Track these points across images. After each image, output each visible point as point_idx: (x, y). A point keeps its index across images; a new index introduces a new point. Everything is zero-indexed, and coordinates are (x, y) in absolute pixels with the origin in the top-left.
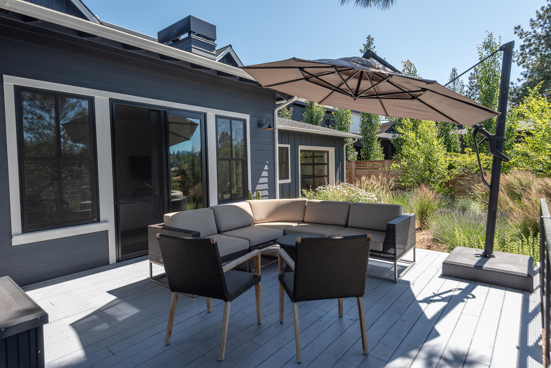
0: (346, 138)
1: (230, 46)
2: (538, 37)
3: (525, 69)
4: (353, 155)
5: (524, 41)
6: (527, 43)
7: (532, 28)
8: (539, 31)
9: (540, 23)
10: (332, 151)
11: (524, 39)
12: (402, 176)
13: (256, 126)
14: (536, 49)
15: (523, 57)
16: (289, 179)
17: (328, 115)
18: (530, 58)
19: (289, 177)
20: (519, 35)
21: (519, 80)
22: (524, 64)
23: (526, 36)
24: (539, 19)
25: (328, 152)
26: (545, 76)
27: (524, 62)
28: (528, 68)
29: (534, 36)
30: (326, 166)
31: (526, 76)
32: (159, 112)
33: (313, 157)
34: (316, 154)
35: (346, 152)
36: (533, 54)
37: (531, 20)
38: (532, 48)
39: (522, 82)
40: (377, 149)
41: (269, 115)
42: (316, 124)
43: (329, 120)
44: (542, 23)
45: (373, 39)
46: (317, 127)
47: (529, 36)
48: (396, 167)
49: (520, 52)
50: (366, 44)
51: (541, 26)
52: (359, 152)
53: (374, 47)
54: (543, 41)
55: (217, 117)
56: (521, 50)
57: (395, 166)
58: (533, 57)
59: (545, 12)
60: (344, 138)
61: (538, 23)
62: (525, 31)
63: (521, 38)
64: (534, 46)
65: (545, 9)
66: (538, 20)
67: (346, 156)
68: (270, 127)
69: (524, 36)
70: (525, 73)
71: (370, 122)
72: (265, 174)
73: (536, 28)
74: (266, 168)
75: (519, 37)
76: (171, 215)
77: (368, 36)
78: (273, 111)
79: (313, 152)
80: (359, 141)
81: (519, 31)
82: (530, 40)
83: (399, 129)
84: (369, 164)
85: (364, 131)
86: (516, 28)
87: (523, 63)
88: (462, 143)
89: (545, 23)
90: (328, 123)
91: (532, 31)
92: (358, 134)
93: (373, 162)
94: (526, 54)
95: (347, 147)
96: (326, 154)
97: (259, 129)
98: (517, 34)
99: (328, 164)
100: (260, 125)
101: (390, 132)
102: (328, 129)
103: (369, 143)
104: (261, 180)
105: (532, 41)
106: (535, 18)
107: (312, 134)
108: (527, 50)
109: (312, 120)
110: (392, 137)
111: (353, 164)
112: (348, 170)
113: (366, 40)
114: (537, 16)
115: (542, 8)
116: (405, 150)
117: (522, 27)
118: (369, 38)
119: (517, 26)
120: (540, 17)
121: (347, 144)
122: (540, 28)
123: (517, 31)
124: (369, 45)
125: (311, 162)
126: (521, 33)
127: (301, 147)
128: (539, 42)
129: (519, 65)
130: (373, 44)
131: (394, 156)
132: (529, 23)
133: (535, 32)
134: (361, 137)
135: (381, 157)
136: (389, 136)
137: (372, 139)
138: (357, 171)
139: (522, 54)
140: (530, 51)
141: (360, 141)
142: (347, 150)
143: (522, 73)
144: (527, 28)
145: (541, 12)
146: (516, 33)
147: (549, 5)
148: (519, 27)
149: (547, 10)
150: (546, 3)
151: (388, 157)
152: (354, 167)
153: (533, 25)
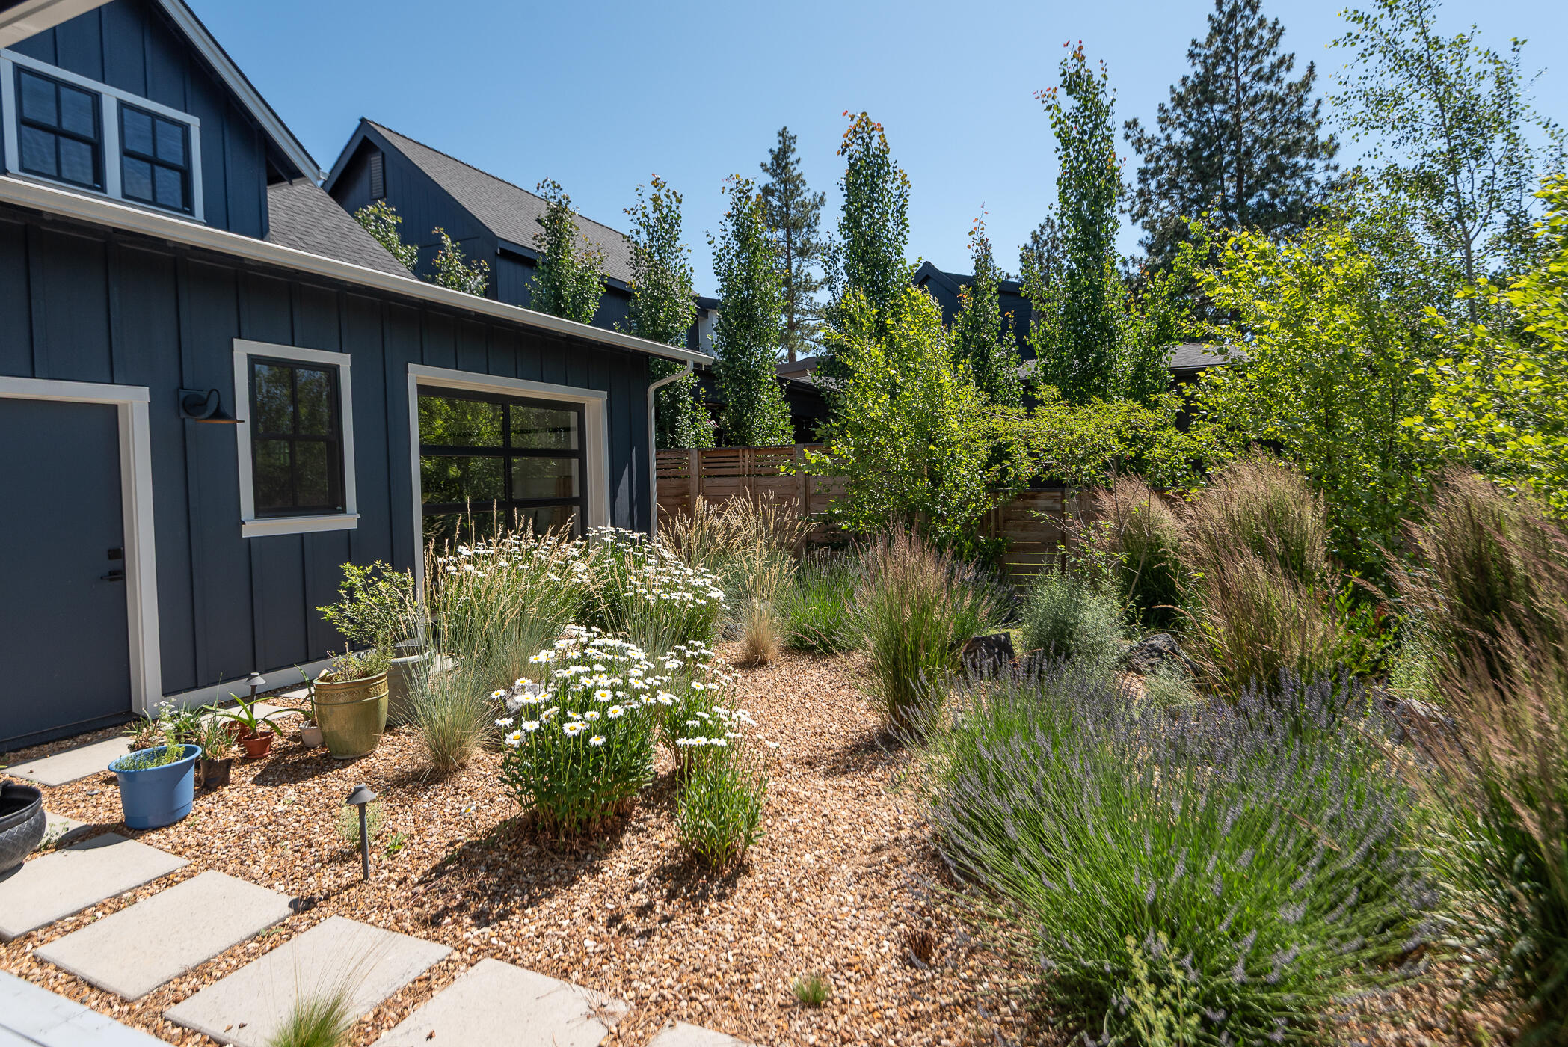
2: (1176, 152)
3: (1149, 234)
5: (1146, 159)
6: (1151, 165)
7: (1163, 130)
8: (1177, 136)
9: (1179, 117)
10: (595, 403)
11: (1144, 155)
14: (1173, 183)
15: (1144, 202)
16: (344, 511)
18: (1158, 204)
19: (344, 505)
20: (1133, 143)
22: (1146, 219)
23: (1150, 148)
24: (1177, 106)
25: (580, 409)
27: (1145, 213)
28: (1154, 229)
29: (1167, 149)
31: (1148, 250)
36: (1165, 195)
37: (1161, 108)
38: (1163, 178)
40: (773, 411)
44: (1183, 118)
45: (794, 139)
47: (1155, 148)
48: (818, 464)
49: (1136, 187)
50: (776, 150)
51: (1181, 125)
52: (717, 421)
53: (798, 161)
54: (1185, 164)
56: (1139, 181)
57: (813, 461)
58: (1164, 204)
59: (1188, 92)
61: (1173, 116)
62: (1148, 134)
63: (1139, 151)
64: (1166, 173)
65: (1189, 83)
66: (1174, 109)
67: (663, 429)
69: (1145, 146)
70: (1148, 243)
73: (1169, 130)
75: (1133, 150)
77: (781, 129)
79: (503, 401)
81: (1134, 134)
82: (1158, 159)
84: (745, 459)
86: (1128, 125)
87: (1142, 216)
89: (1189, 119)
91: (1162, 136)
93: (757, 450)
94: (1150, 194)
98: (1130, 140)
99: (579, 454)
105: (1163, 161)
106: (1169, 106)
108: (1153, 184)
111: (694, 460)
112: (677, 482)
113: (777, 138)
114: (1173, 99)
115: (1185, 80)
117: (1141, 124)
118: (783, 133)
119: (1130, 119)
120: (1179, 102)
121: (655, 385)
122: (1179, 131)
123: (1130, 133)
124: (785, 153)
126: (1139, 140)
127: (418, 374)
128: (1179, 164)
129: (1134, 221)
130: (793, 151)
131: (818, 426)
132: (1156, 114)
133: (1168, 138)
134: (705, 358)
135: (783, 435)
139: (1141, 193)
140: (1159, 186)
144: (1151, 128)
145: (1182, 91)
146: (1127, 137)
147: (1197, 75)
148: (1135, 123)
149: (1194, 86)
150: (1192, 70)
151: (804, 436)
152: (694, 471)
153: (1162, 121)
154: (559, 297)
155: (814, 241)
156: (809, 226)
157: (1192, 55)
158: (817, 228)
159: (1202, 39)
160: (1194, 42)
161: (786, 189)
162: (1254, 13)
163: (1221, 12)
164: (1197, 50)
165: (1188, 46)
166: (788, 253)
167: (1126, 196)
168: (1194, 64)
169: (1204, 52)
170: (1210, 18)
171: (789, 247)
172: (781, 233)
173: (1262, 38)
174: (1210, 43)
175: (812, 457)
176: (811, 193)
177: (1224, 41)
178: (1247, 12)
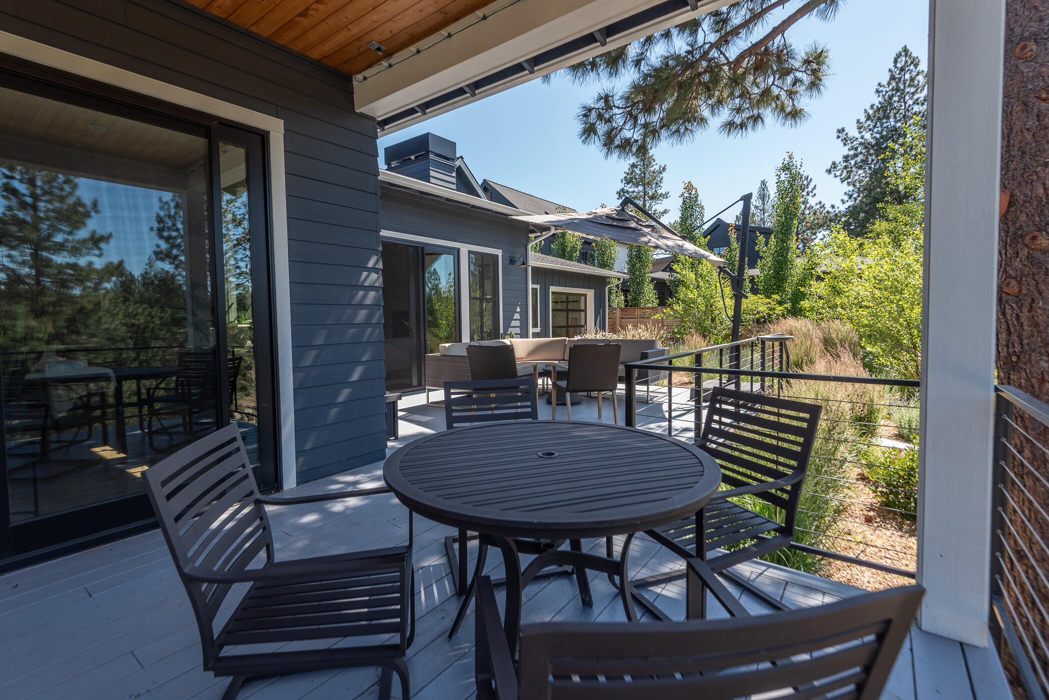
0: (609, 277)
1: (462, 157)
2: (866, 145)
3: (851, 188)
4: (618, 300)
5: (849, 150)
6: (852, 153)
7: (860, 132)
9: (869, 126)
10: (590, 294)
11: (848, 147)
12: (677, 326)
13: (507, 262)
14: (864, 161)
15: (848, 172)
16: (537, 327)
17: (586, 246)
18: (857, 172)
20: (842, 140)
21: (843, 202)
22: (849, 180)
23: (852, 143)
24: (868, 120)
25: (585, 295)
26: (874, 198)
27: (849, 177)
28: (854, 186)
29: (861, 144)
30: (583, 314)
31: (850, 197)
32: (416, 248)
33: (567, 302)
34: (571, 298)
35: (609, 297)
36: (860, 168)
37: (858, 121)
38: (859, 159)
39: (847, 205)
40: (649, 294)
41: (522, 250)
42: (570, 258)
43: (586, 253)
44: (871, 127)
46: (572, 263)
47: (855, 143)
48: (669, 315)
51: (870, 130)
52: (626, 297)
54: (872, 151)
55: (470, 252)
56: (844, 161)
57: (667, 313)
58: (861, 172)
59: (875, 112)
60: (606, 278)
61: (866, 125)
62: (850, 135)
63: (845, 144)
64: (860, 157)
65: (875, 108)
66: (866, 122)
67: (609, 301)
68: (523, 264)
69: (849, 142)
70: (850, 193)
71: (639, 257)
72: (517, 316)
73: (864, 133)
74: (518, 310)
75: (842, 144)
76: (447, 345)
78: (526, 246)
79: (567, 294)
80: (625, 282)
81: (843, 136)
82: (856, 149)
83: (675, 267)
84: (638, 312)
85: (632, 269)
86: (839, 131)
87: (847, 179)
88: (753, 286)
89: (875, 126)
90: (585, 258)
91: (859, 136)
92: (624, 273)
93: (643, 308)
94: (851, 168)
95: (610, 290)
96: (583, 298)
97: (512, 266)
98: (840, 139)
99: (585, 311)
100: (512, 261)
101: (666, 271)
102: (585, 266)
103: (638, 284)
104: (514, 323)
105: (859, 149)
106: (863, 119)
107: (566, 272)
108: (853, 162)
109: (563, 254)
110: (667, 277)
111: (618, 312)
112: (610, 320)
114: (865, 116)
115: (872, 107)
116: (682, 292)
117: (847, 130)
119: (840, 128)
120: (869, 117)
121: (608, 286)
122: (869, 133)
125: (565, 307)
126: (845, 139)
127: (553, 289)
128: (868, 152)
129: (842, 182)
131: (669, 301)
132: (855, 126)
133: (862, 137)
134: (627, 277)
135: (654, 303)
136: (665, 276)
137: (643, 280)
138: (623, 320)
139: (846, 167)
140: (856, 163)
141: (627, 282)
142: (610, 293)
143: (845, 193)
144: (853, 132)
145: (871, 112)
146: (838, 137)
147: (880, 103)
148: (843, 130)
149: (878, 109)
150: (877, 100)
151: (662, 303)
152: (618, 316)
153: (860, 128)
154: (564, 250)
155: (659, 192)
156: (657, 183)
157: (878, 91)
158: (661, 185)
159: (885, 83)
160: (879, 85)
161: (644, 164)
162: (916, 68)
163: (896, 67)
164: (881, 89)
165: (876, 87)
166: (644, 198)
167: (838, 168)
168: (879, 96)
169: (884, 90)
170: (890, 70)
171: (645, 195)
172: (641, 188)
173: (919, 82)
174: (889, 83)
175: (668, 310)
176: (659, 165)
177: (897, 83)
178: (912, 67)
